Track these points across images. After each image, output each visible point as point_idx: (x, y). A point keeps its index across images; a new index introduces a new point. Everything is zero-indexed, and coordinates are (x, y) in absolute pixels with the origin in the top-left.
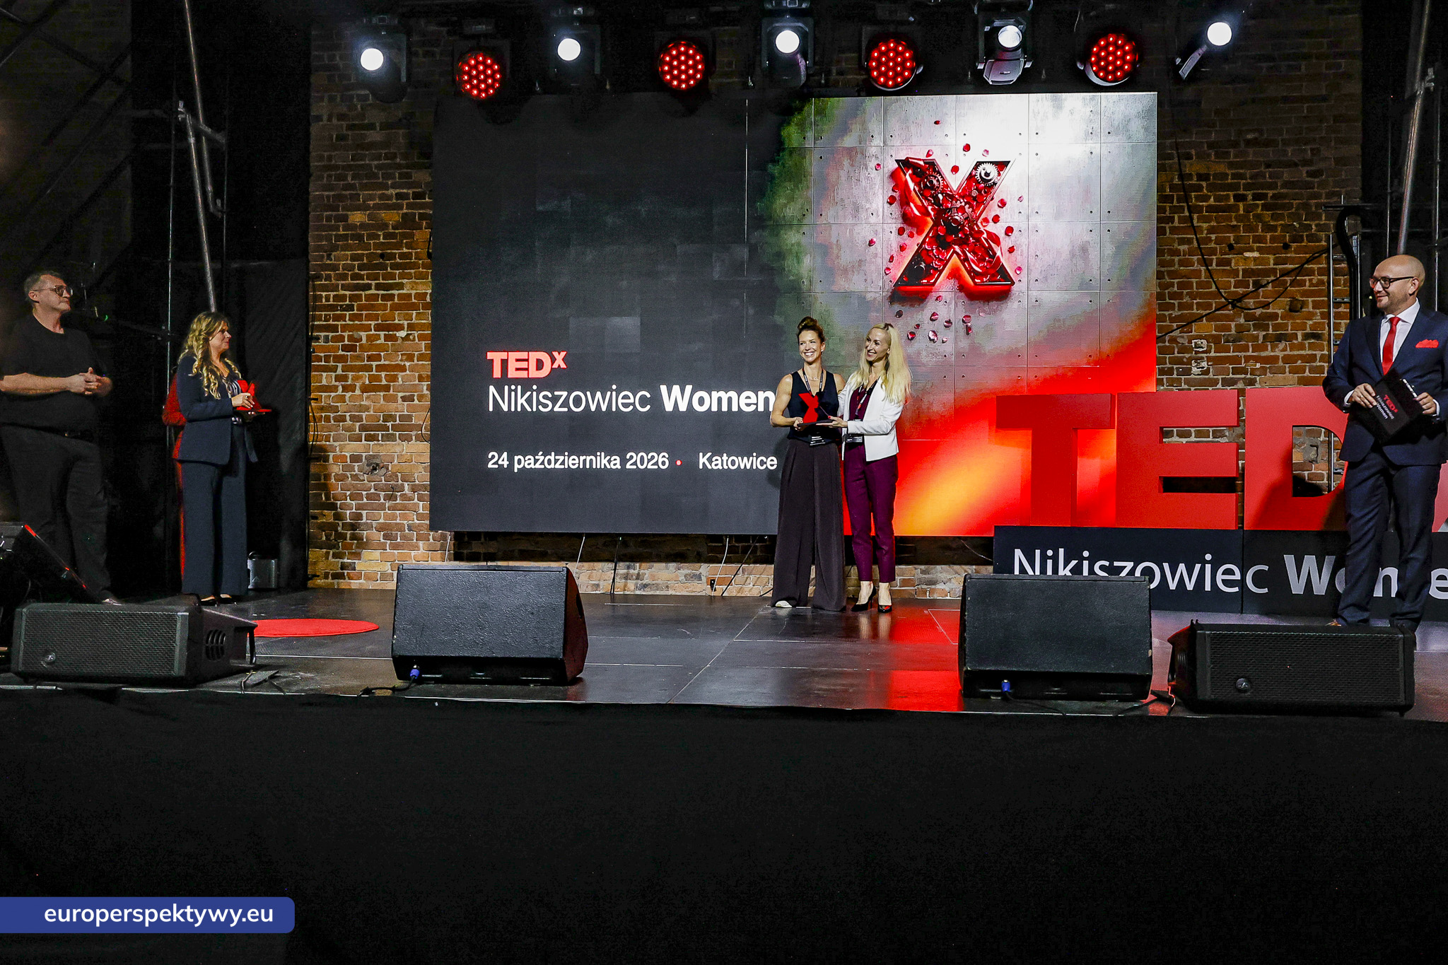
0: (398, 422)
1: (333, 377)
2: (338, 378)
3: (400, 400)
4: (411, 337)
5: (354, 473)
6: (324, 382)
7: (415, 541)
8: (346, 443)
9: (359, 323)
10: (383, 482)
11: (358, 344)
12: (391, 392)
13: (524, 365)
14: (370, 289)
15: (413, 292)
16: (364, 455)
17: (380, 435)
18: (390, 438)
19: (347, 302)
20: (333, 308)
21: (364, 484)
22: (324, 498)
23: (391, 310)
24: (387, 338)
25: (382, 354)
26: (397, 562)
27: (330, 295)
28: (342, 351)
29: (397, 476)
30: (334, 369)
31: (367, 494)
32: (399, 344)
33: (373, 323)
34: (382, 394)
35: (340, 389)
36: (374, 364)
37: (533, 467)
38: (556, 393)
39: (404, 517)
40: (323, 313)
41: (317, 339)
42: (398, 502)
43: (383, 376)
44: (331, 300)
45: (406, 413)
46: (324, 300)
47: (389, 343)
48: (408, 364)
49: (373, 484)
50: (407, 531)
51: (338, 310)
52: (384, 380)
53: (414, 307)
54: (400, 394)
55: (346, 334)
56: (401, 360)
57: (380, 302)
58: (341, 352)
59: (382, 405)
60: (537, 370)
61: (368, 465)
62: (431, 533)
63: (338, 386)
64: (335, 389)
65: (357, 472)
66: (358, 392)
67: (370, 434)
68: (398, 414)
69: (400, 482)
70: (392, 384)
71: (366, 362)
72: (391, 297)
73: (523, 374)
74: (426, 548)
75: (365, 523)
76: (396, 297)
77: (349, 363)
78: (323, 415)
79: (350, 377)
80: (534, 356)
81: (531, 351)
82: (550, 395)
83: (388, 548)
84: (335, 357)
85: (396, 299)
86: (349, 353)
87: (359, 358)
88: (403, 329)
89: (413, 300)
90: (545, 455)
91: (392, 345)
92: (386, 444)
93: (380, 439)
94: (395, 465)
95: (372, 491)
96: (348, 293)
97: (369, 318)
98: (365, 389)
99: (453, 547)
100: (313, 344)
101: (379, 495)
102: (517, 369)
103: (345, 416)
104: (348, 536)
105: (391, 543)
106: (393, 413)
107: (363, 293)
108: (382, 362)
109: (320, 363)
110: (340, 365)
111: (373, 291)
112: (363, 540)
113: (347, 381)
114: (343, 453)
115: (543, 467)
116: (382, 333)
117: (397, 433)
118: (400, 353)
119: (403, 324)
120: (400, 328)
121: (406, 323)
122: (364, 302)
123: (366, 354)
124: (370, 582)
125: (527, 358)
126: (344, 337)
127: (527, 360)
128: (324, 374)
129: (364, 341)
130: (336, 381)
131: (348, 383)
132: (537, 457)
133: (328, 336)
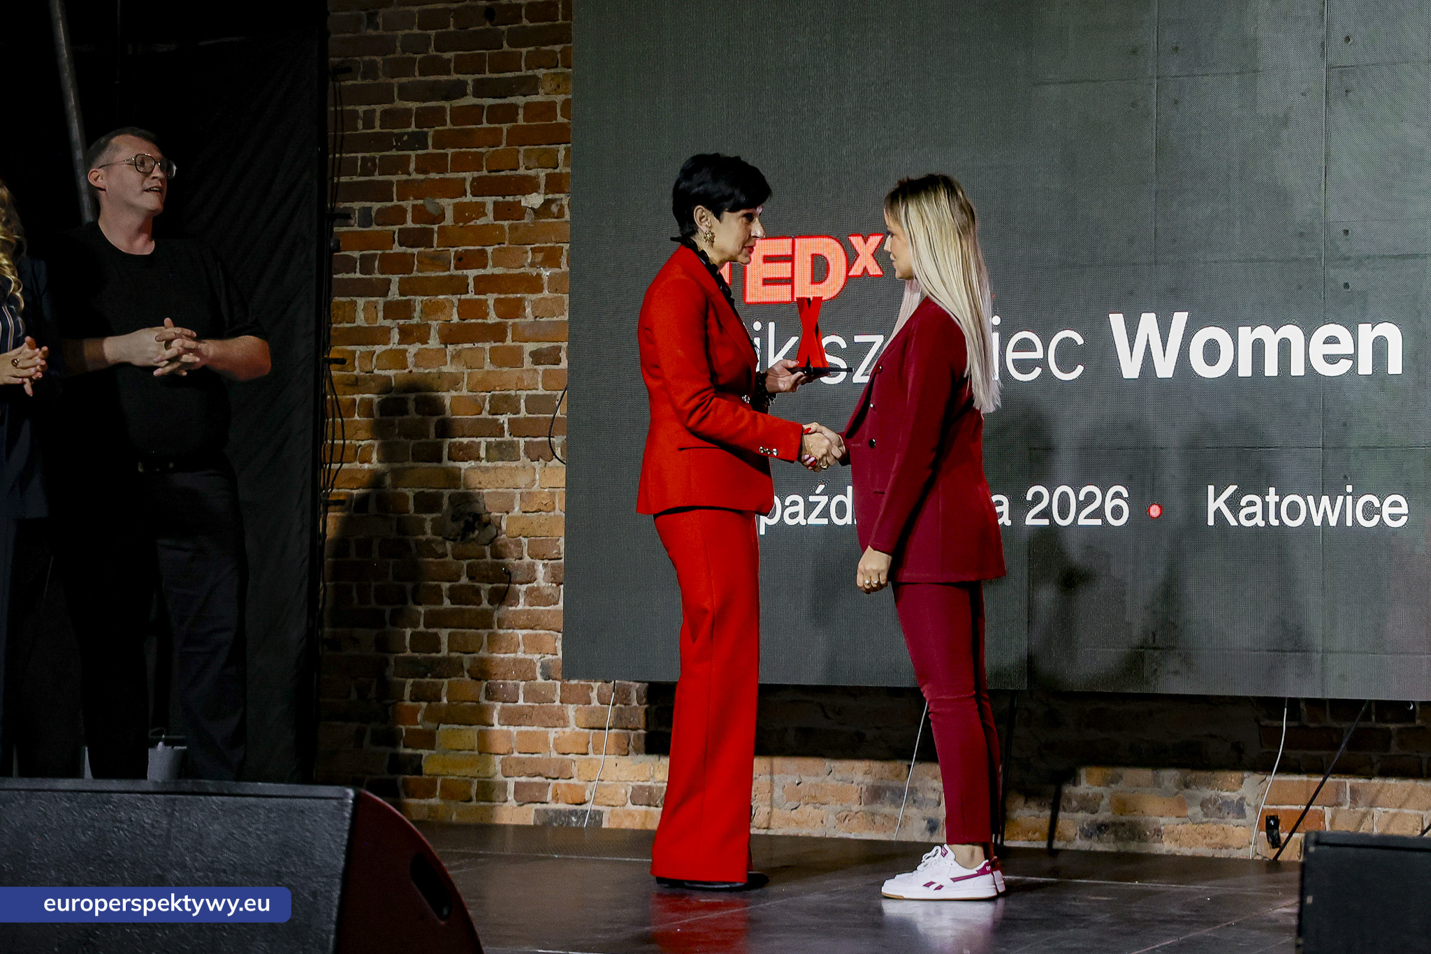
0: (523, 413)
1: (381, 307)
2: (392, 310)
3: (527, 360)
4: (554, 208)
5: (423, 538)
6: (361, 320)
7: (558, 703)
8: (407, 464)
9: (437, 176)
10: (489, 559)
11: (436, 227)
12: (509, 342)
13: (783, 270)
14: (464, 94)
15: (559, 99)
16: (447, 493)
17: (483, 446)
18: (504, 452)
19: (413, 128)
20: (381, 142)
21: (443, 564)
22: (356, 600)
23: (508, 144)
24: (502, 211)
25: (489, 249)
26: (516, 754)
27: (374, 111)
28: (401, 245)
29: (519, 544)
30: (383, 288)
31: (451, 589)
32: (525, 225)
33: (468, 176)
34: (487, 346)
35: (395, 336)
36: (472, 273)
37: (803, 522)
38: (858, 339)
39: (534, 644)
40: (360, 155)
41: (346, 216)
42: (520, 607)
43: (491, 303)
44: (377, 123)
45: (541, 392)
46: (360, 124)
47: (506, 223)
48: (546, 273)
49: (465, 563)
50: (540, 680)
51: (391, 149)
52: (492, 313)
53: (560, 135)
54: (529, 347)
55: (408, 204)
56: (533, 265)
57: (485, 125)
58: (397, 249)
59: (488, 372)
60: (813, 282)
61: (455, 519)
62: (596, 685)
63: (389, 329)
64: (380, 336)
65: (429, 534)
66: (434, 343)
67: (461, 443)
68: (524, 393)
69: (527, 559)
70: (510, 321)
71: (453, 272)
72: (509, 113)
73: (781, 294)
74: (583, 722)
75: (447, 660)
76: (521, 112)
77: (415, 274)
78: (358, 397)
79: (418, 309)
80: (806, 248)
81: (800, 237)
82: (843, 345)
83: (495, 720)
84: (384, 258)
85: (521, 117)
86: (415, 251)
87: (438, 261)
88: (535, 189)
89: (560, 119)
90: (829, 492)
91: (511, 227)
92: (496, 468)
93: (483, 454)
94: (517, 519)
95: (464, 580)
96: (413, 105)
97: (461, 163)
98: (451, 336)
99: (643, 721)
100: (336, 229)
101: (477, 592)
102: (767, 282)
103: (405, 401)
104: (408, 690)
105: (503, 709)
106: (513, 393)
107: (447, 105)
108: (489, 271)
109: (352, 276)
110: (395, 279)
111: (469, 100)
112: (440, 700)
113: (410, 318)
114: (399, 490)
115: (825, 521)
116: (489, 201)
117: (522, 441)
118: (528, 247)
119: (537, 177)
120: (528, 186)
121: (542, 174)
122: (449, 126)
123: (452, 250)
124: (452, 803)
125: (790, 253)
126: (404, 211)
127: (790, 259)
128: (361, 302)
129: (449, 220)
130: (385, 318)
131: (414, 321)
132: (812, 499)
133: (370, 209)
